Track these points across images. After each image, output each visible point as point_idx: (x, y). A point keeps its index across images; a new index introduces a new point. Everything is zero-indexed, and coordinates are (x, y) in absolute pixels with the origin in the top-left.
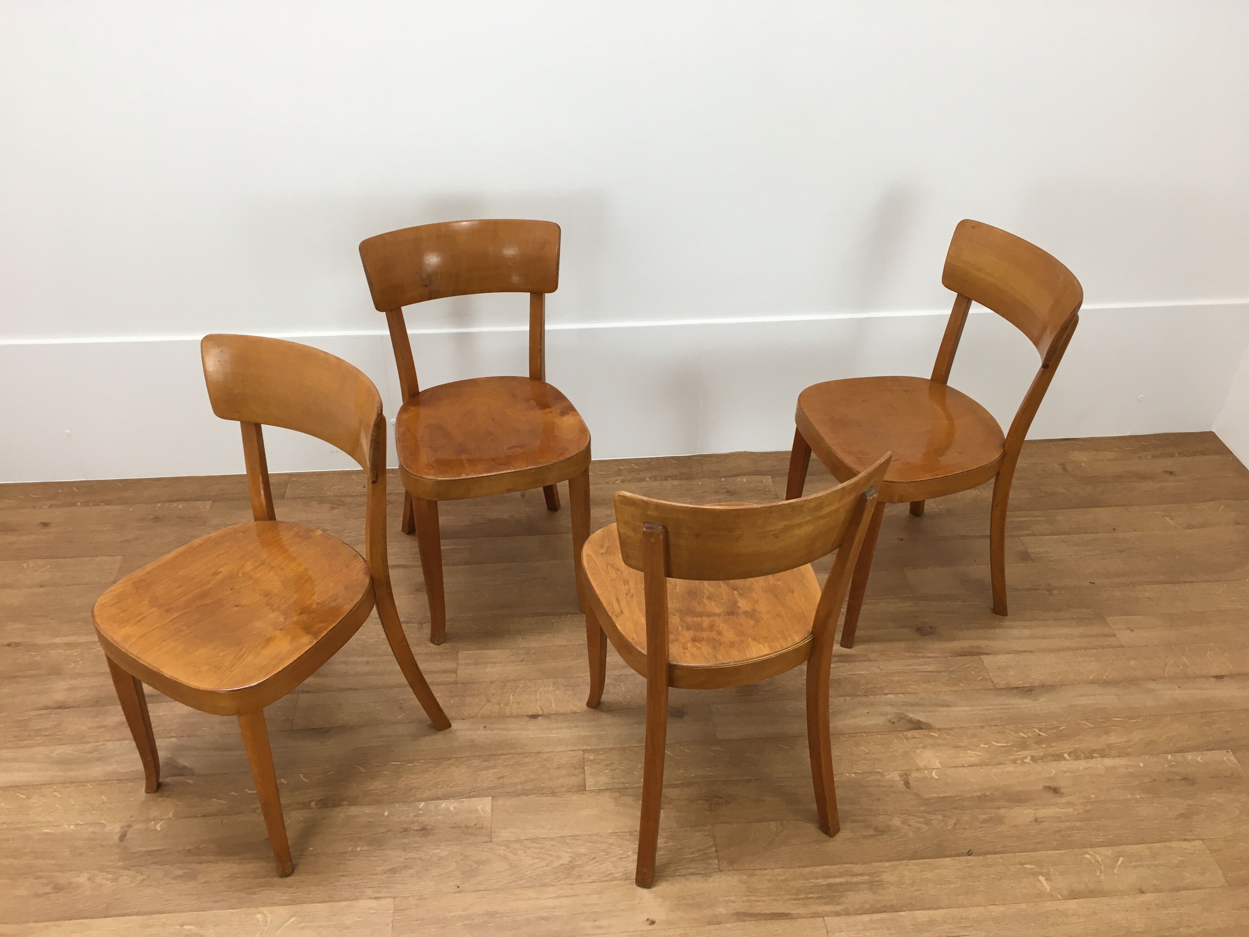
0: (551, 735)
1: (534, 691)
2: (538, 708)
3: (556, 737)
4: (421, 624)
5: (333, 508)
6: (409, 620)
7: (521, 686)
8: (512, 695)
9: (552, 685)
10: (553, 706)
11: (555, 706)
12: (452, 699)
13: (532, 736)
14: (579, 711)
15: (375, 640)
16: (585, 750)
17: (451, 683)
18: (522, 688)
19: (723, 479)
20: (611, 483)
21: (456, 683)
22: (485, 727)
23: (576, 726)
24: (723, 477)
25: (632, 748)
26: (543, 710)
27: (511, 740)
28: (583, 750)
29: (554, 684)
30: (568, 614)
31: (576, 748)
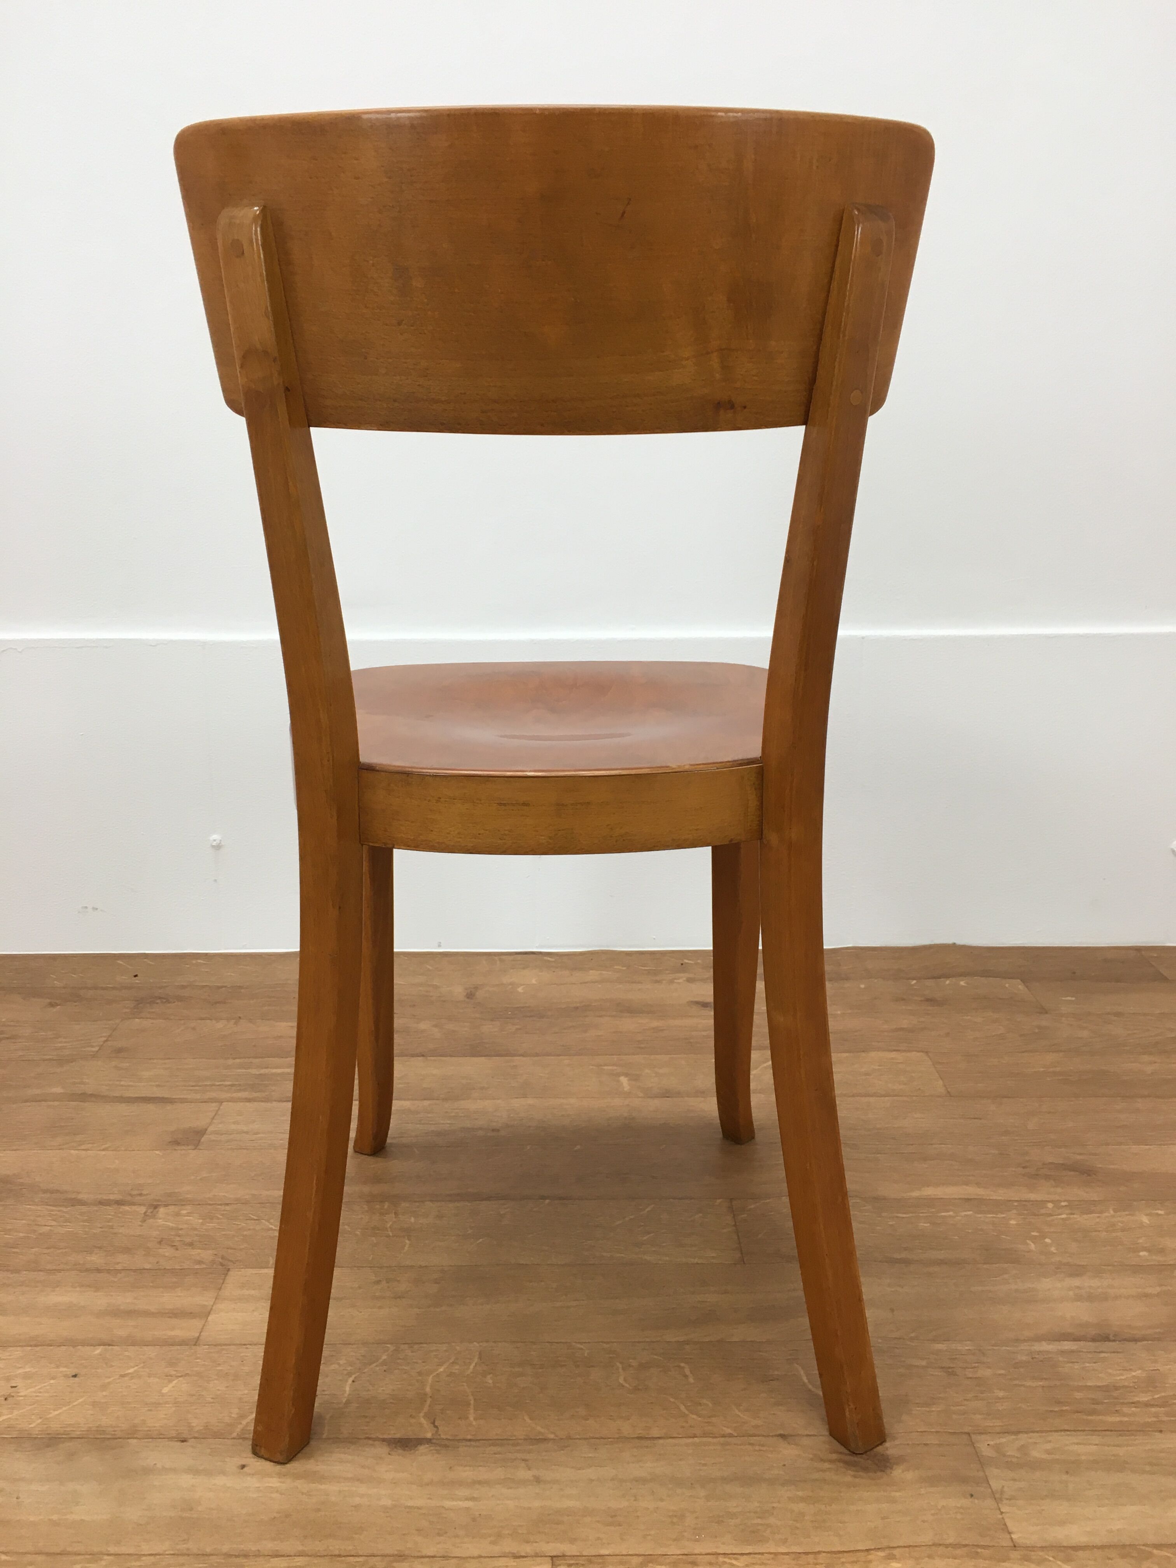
0: (448, 1504)
1: (420, 1373)
2: (423, 1421)
3: (468, 1509)
4: (156, 1207)
5: (52, 1005)
6: (129, 1198)
7: (384, 1357)
8: (350, 1380)
9: (476, 1360)
10: (472, 1419)
11: (475, 1419)
12: (170, 1381)
13: (388, 1502)
14: (552, 1436)
15: (21, 1235)
16: (555, 1556)
17: (183, 1343)
18: (384, 1363)
19: (914, 982)
20: (664, 982)
21: (196, 1342)
22: (243, 1467)
23: (538, 1480)
24: (914, 979)
25: (721, 1559)
26: (436, 1427)
27: (319, 1510)
28: (552, 1557)
29: (480, 1358)
30: (543, 1198)
31: (528, 1549)
